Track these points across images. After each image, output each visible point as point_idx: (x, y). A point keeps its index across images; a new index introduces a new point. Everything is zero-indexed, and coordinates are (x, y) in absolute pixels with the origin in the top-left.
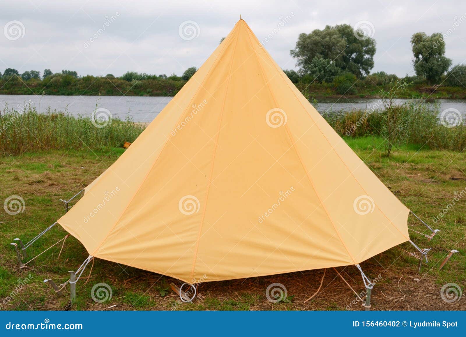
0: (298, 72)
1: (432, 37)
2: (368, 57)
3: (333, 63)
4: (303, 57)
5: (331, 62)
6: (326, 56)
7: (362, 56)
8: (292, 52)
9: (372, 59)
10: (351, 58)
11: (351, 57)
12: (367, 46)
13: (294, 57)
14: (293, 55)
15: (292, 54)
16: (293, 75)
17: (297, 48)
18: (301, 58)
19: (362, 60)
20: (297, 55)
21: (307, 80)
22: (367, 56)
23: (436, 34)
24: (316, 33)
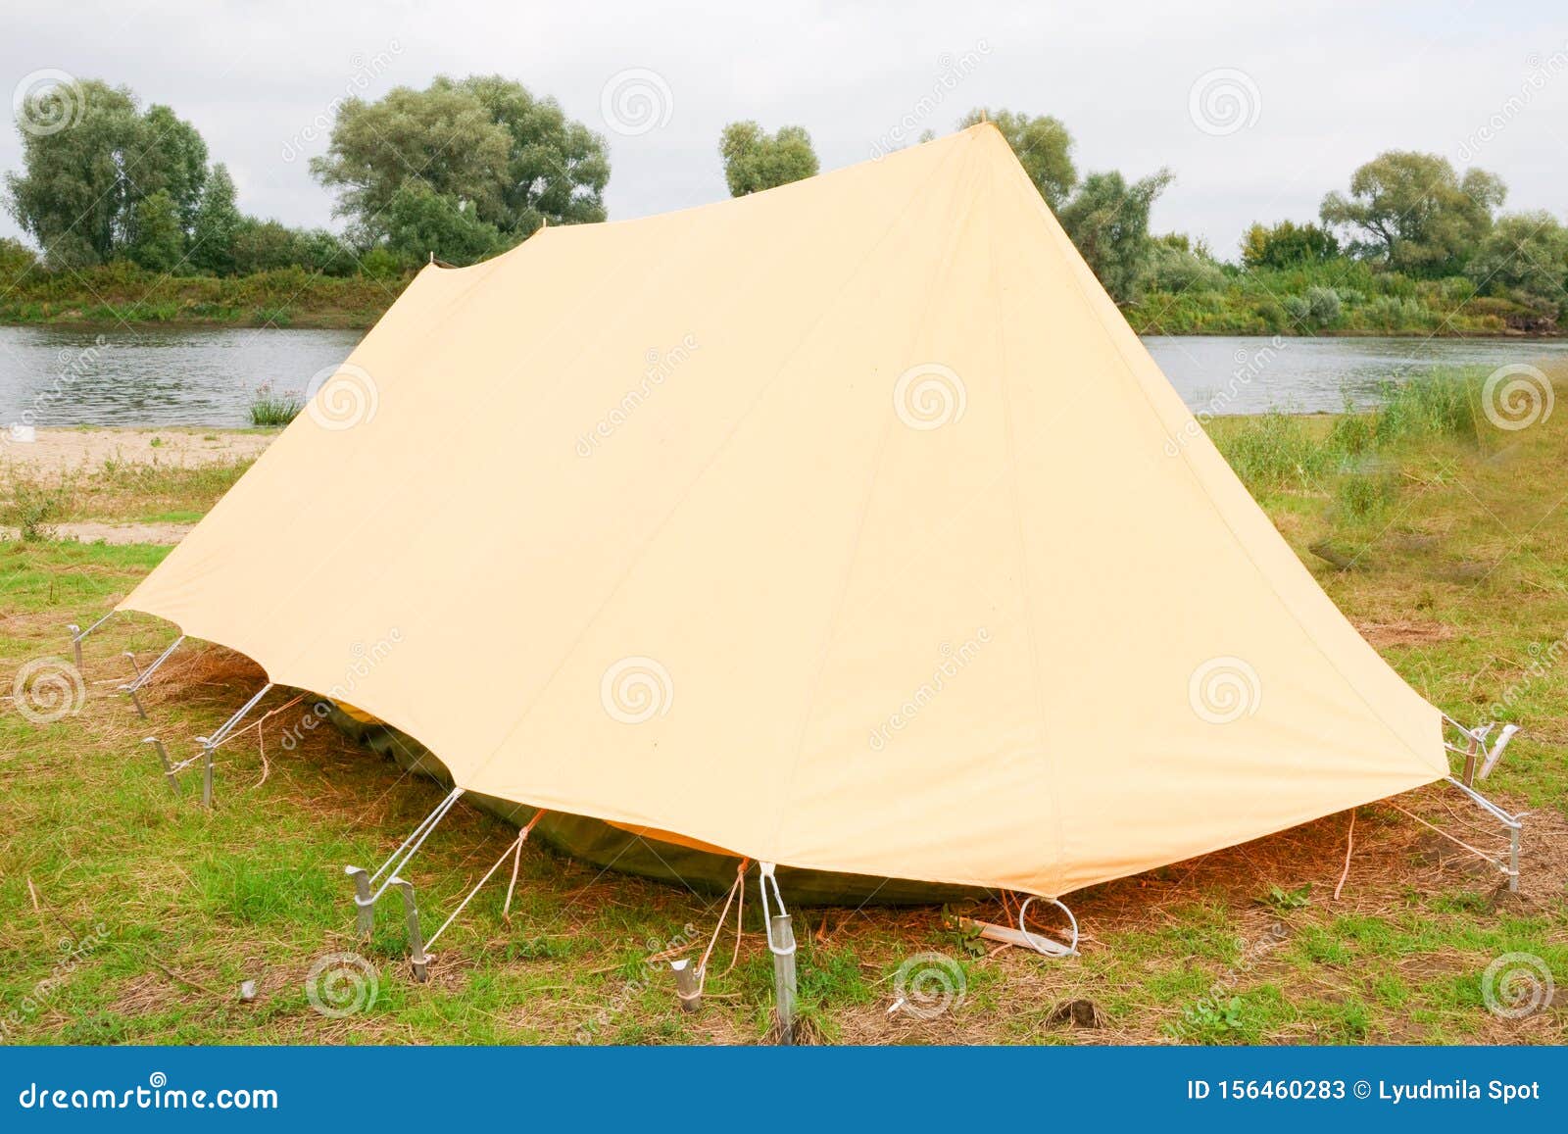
0: (342, 237)
1: (781, 139)
2: (585, 195)
3: (466, 210)
4: (358, 184)
5: (462, 206)
6: (442, 185)
7: (567, 191)
8: (317, 167)
9: (599, 201)
10: (529, 195)
11: (528, 191)
12: (578, 157)
13: (327, 181)
14: (321, 176)
15: (317, 171)
16: (325, 247)
17: (333, 152)
18: (351, 187)
19: (566, 202)
20: (336, 176)
21: (382, 267)
22: (581, 191)
23: (789, 130)
24: (400, 101)
